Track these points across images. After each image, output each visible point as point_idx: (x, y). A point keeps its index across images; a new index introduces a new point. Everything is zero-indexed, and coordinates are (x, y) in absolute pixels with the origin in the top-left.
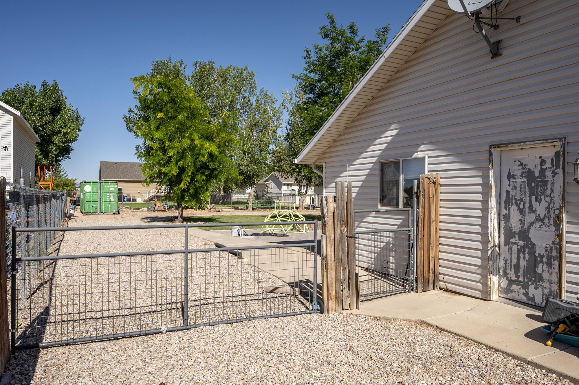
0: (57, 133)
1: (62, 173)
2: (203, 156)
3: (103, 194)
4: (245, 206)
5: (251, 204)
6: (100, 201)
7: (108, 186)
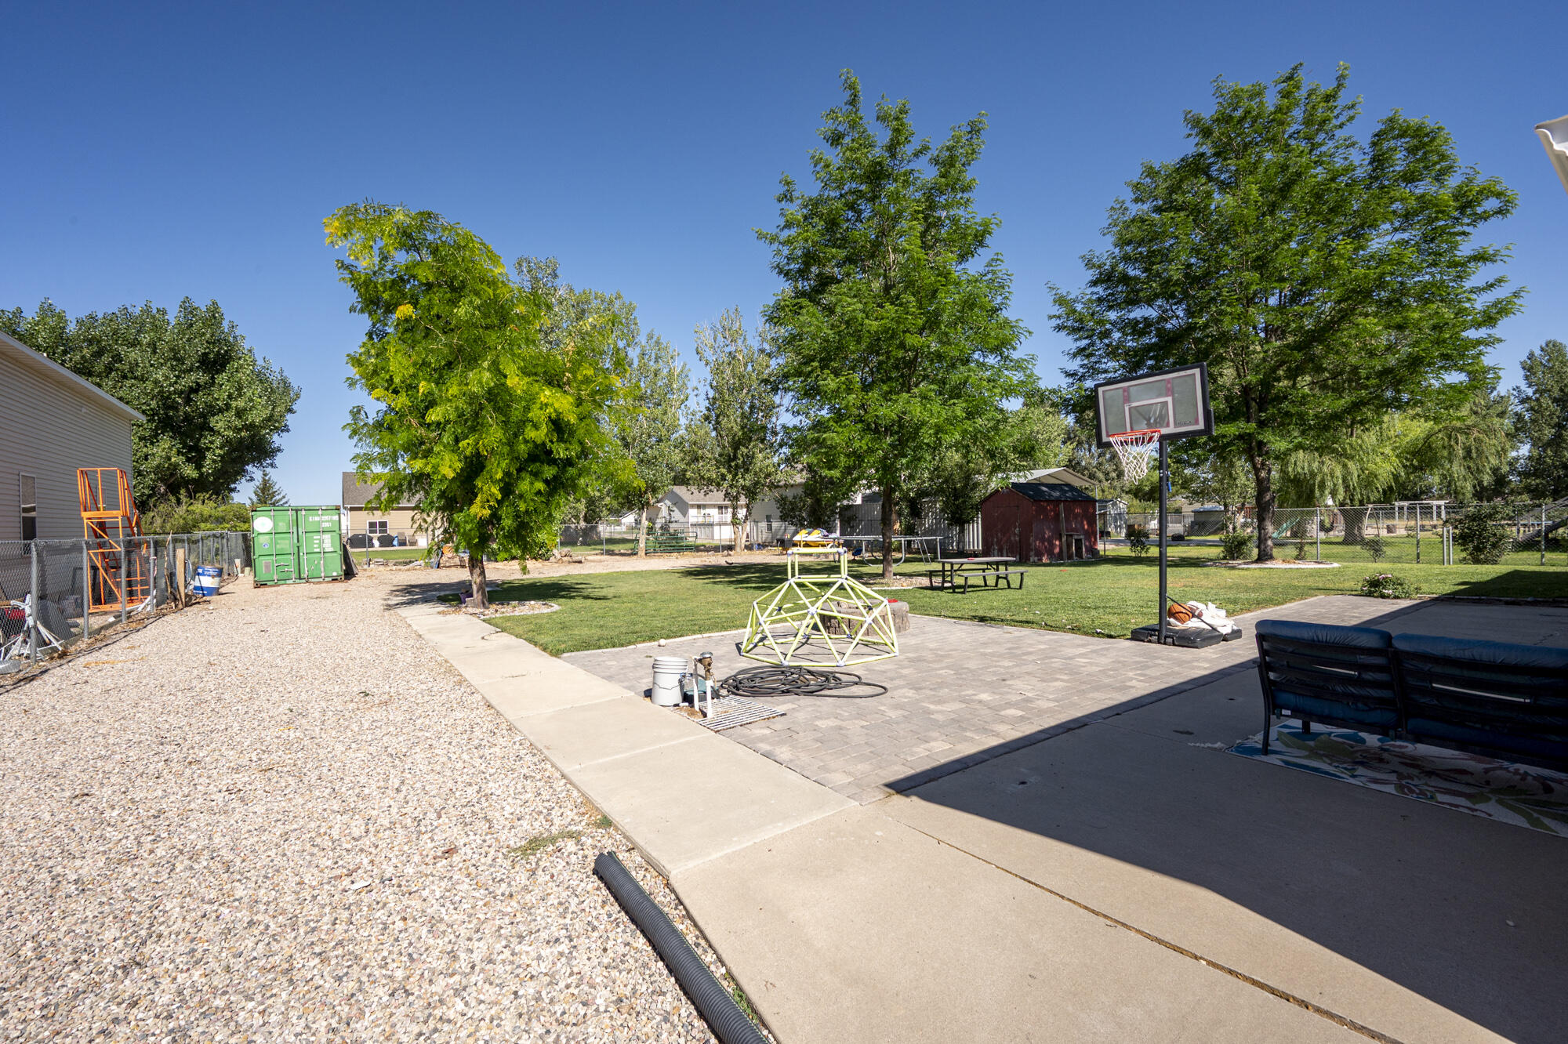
0: (221, 411)
1: (278, 497)
2: (536, 427)
3: (303, 537)
4: (631, 546)
5: (642, 545)
6: (296, 551)
7: (317, 519)
